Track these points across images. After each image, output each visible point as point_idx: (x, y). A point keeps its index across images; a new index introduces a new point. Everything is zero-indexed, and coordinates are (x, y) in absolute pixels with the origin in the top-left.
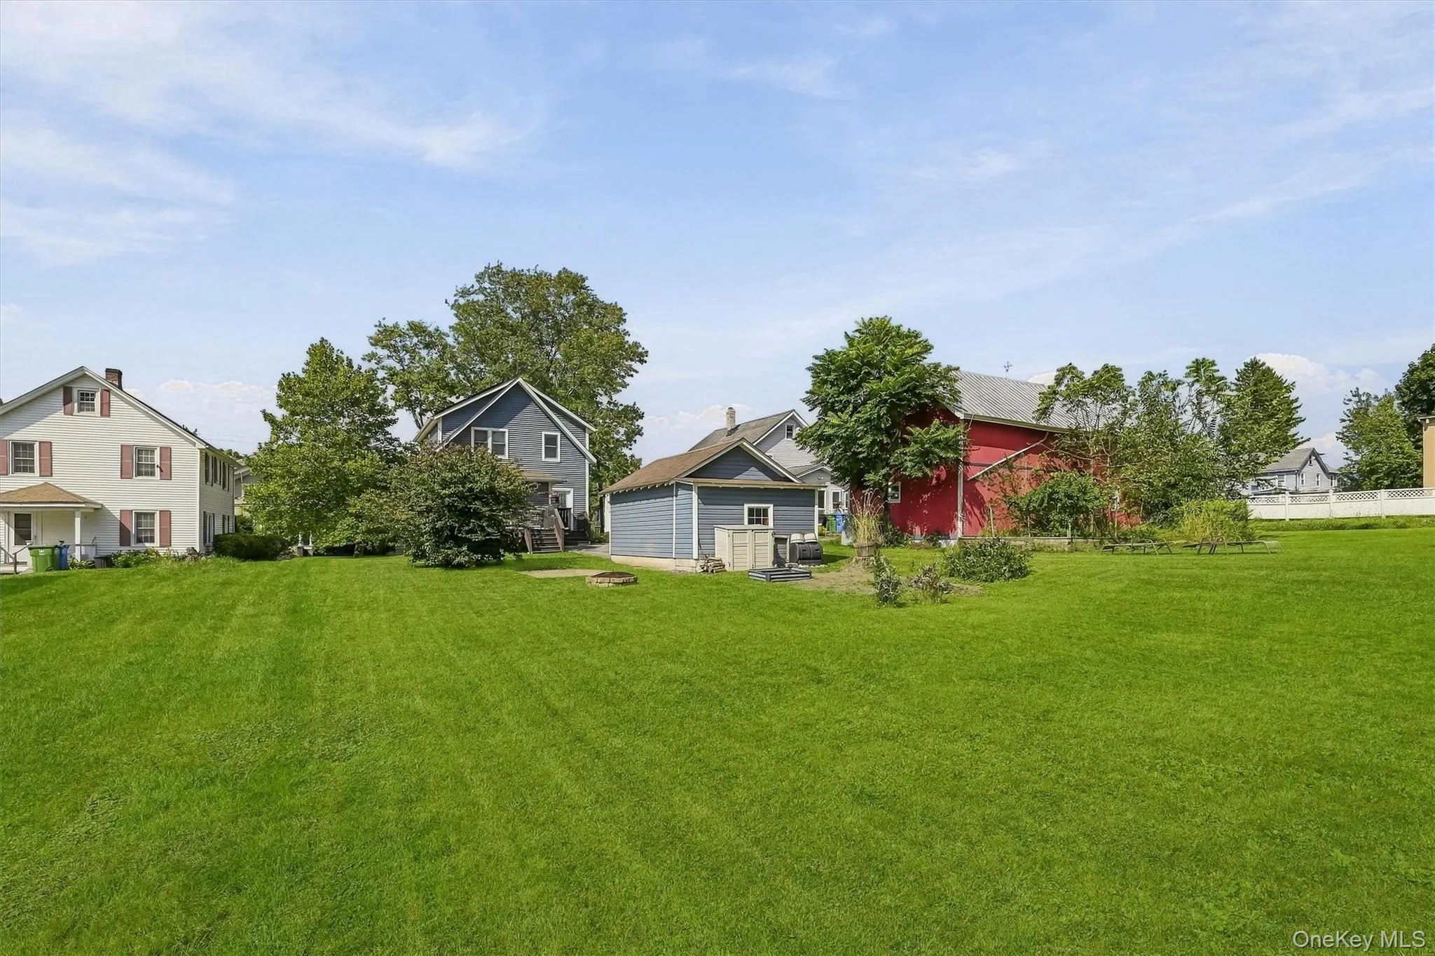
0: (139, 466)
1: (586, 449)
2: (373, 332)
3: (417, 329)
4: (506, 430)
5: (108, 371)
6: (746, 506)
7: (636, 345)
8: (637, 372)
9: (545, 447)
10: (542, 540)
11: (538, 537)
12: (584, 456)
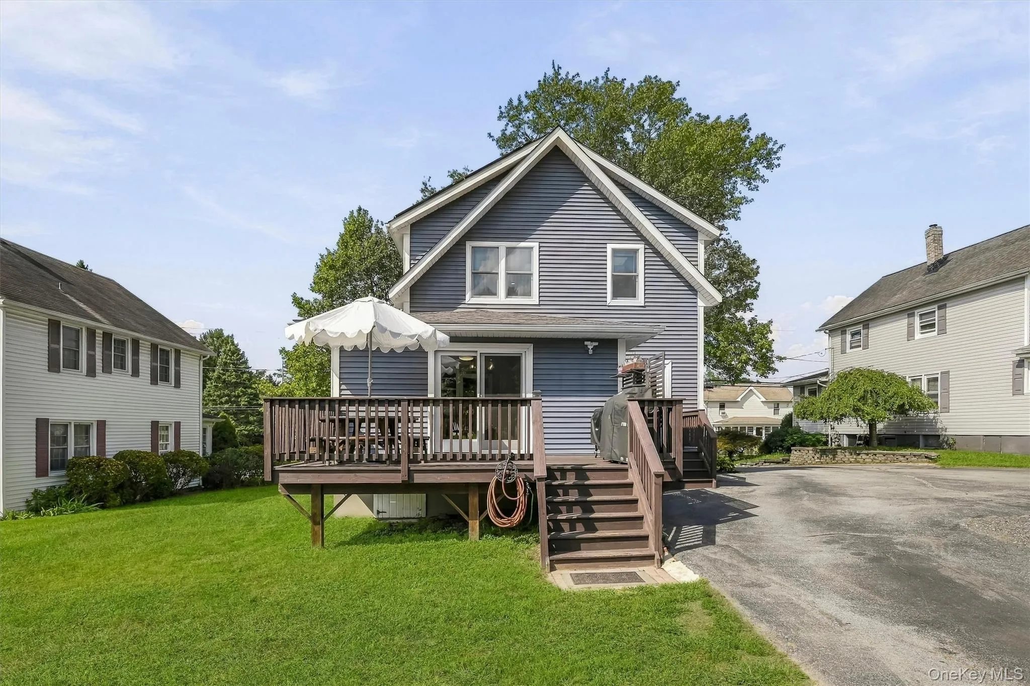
1: (696, 274)
4: (535, 245)
9: (613, 275)
10: (587, 507)
11: (573, 496)
12: (693, 290)
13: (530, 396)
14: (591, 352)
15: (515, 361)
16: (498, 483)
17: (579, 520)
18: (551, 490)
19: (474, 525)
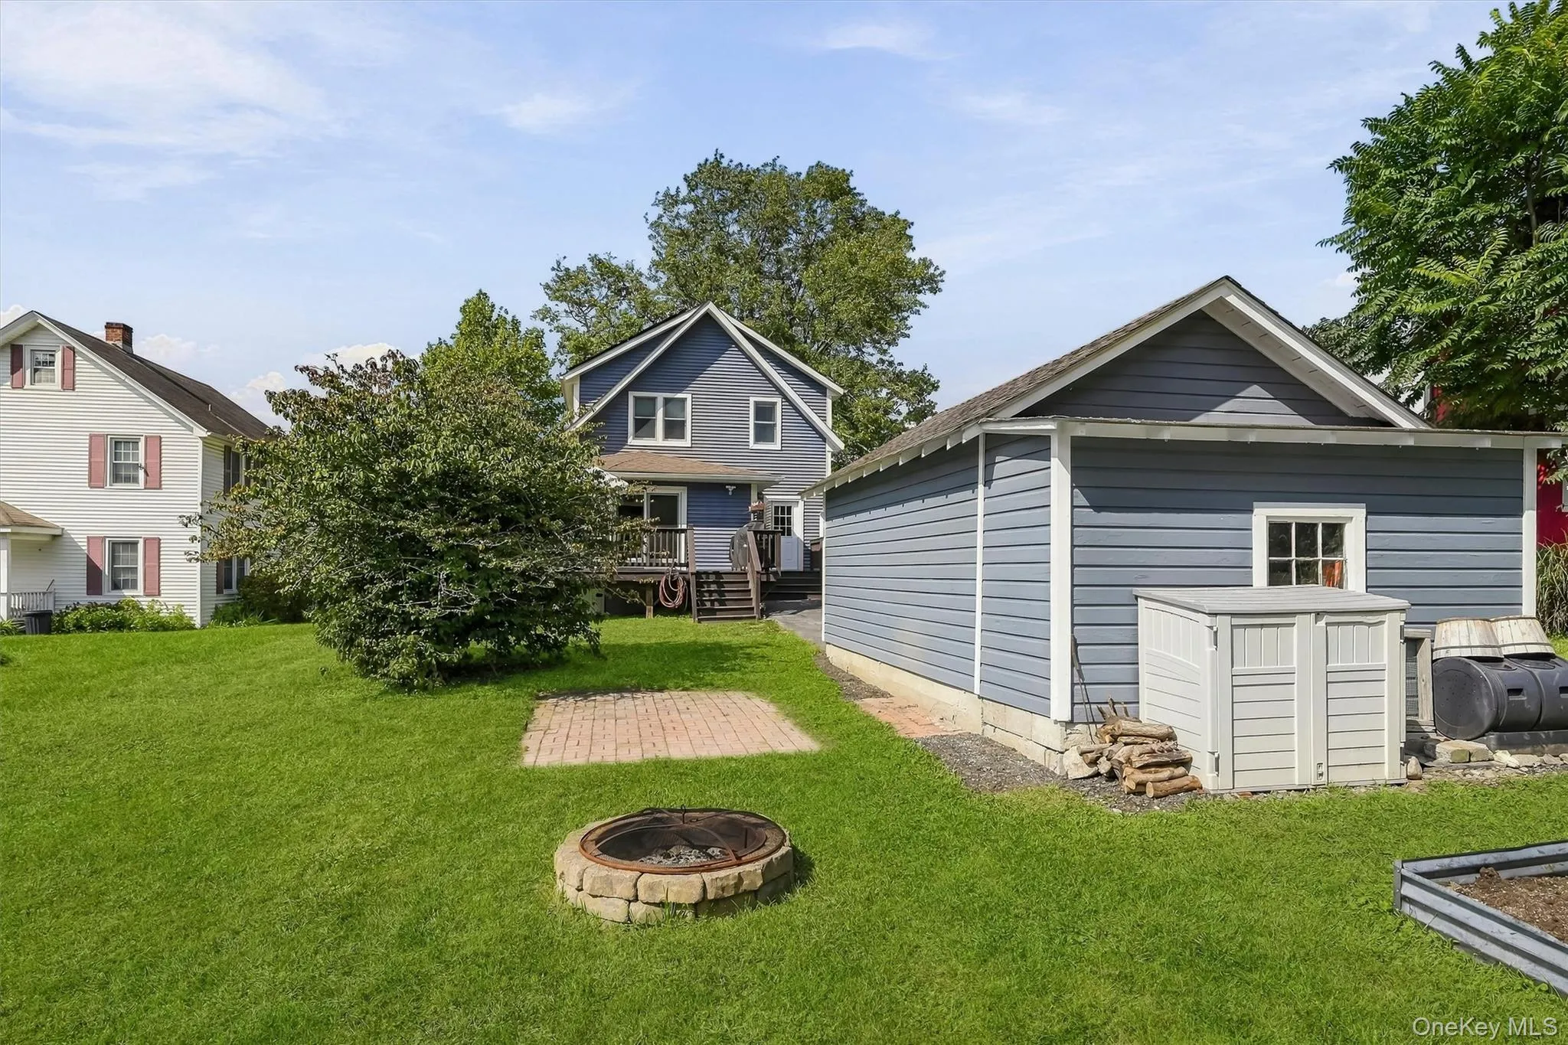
0: (115, 466)
1: (825, 427)
2: (549, 277)
3: (603, 268)
4: (689, 397)
5: (109, 326)
6: (1262, 516)
7: (926, 263)
8: (925, 307)
9: (755, 424)
10: (721, 593)
11: (713, 587)
12: (823, 438)
13: (684, 527)
14: (730, 493)
15: (674, 499)
16: (666, 581)
17: (716, 600)
18: (699, 585)
19: (650, 608)
